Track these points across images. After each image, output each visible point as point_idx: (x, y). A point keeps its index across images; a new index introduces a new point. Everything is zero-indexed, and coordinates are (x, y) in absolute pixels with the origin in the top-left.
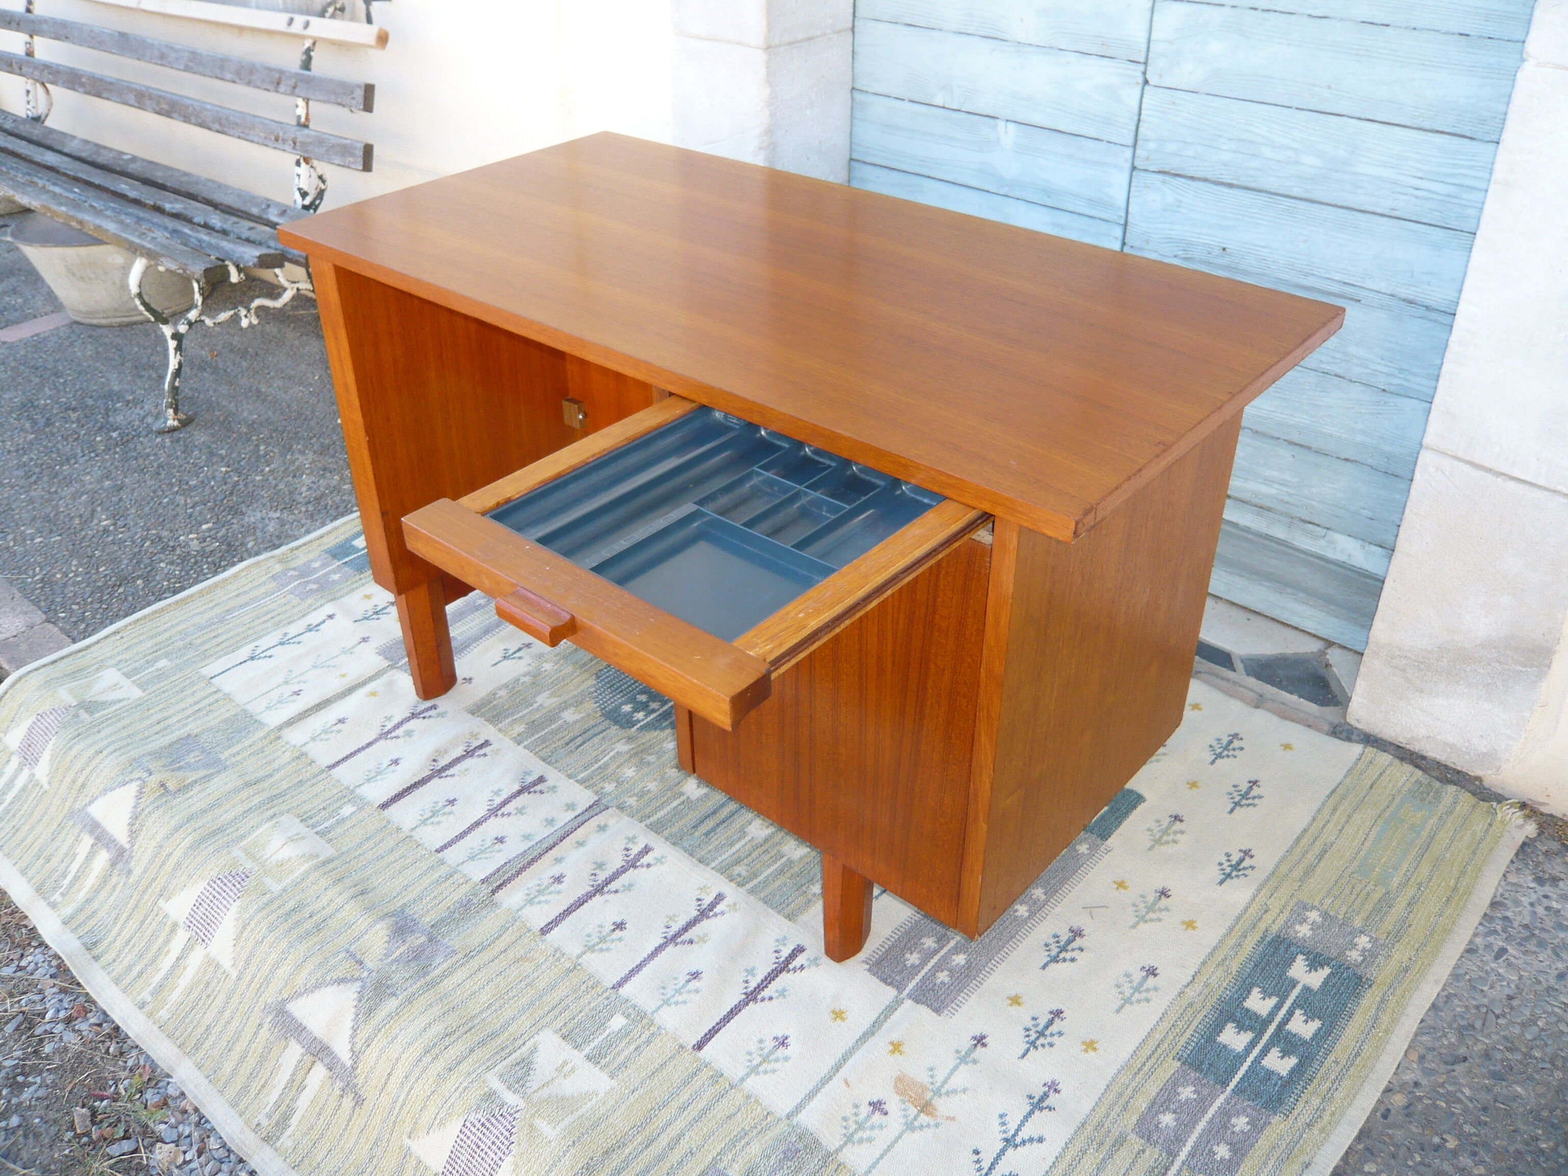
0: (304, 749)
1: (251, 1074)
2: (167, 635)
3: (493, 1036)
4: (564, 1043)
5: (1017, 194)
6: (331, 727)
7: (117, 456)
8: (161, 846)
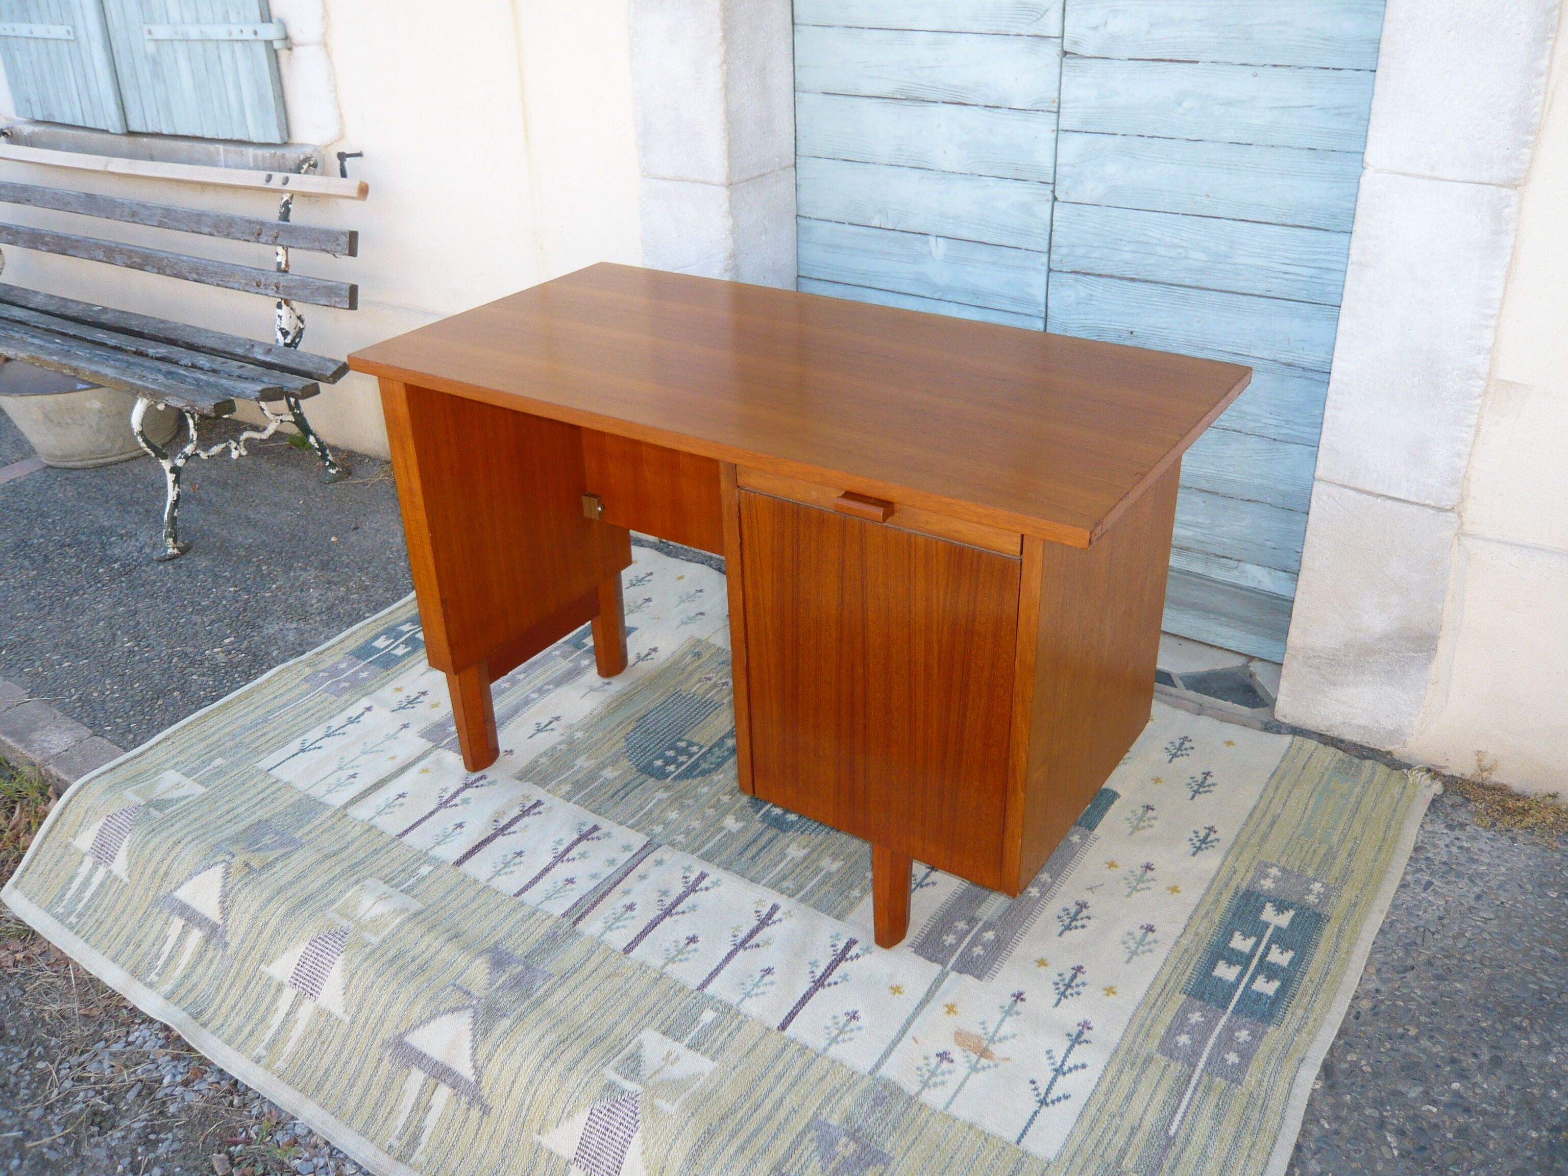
0: (372, 823)
1: (376, 1104)
2: (216, 737)
3: (602, 1039)
4: (665, 1038)
5: (950, 297)
6: (393, 802)
7: (124, 585)
8: (256, 918)
